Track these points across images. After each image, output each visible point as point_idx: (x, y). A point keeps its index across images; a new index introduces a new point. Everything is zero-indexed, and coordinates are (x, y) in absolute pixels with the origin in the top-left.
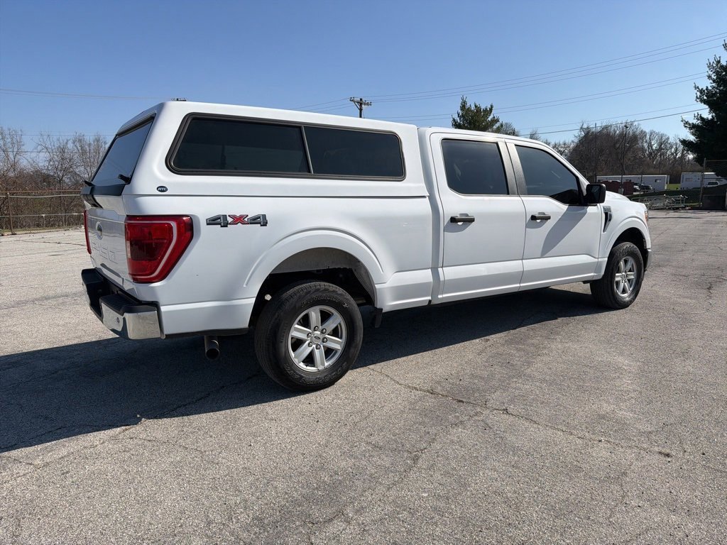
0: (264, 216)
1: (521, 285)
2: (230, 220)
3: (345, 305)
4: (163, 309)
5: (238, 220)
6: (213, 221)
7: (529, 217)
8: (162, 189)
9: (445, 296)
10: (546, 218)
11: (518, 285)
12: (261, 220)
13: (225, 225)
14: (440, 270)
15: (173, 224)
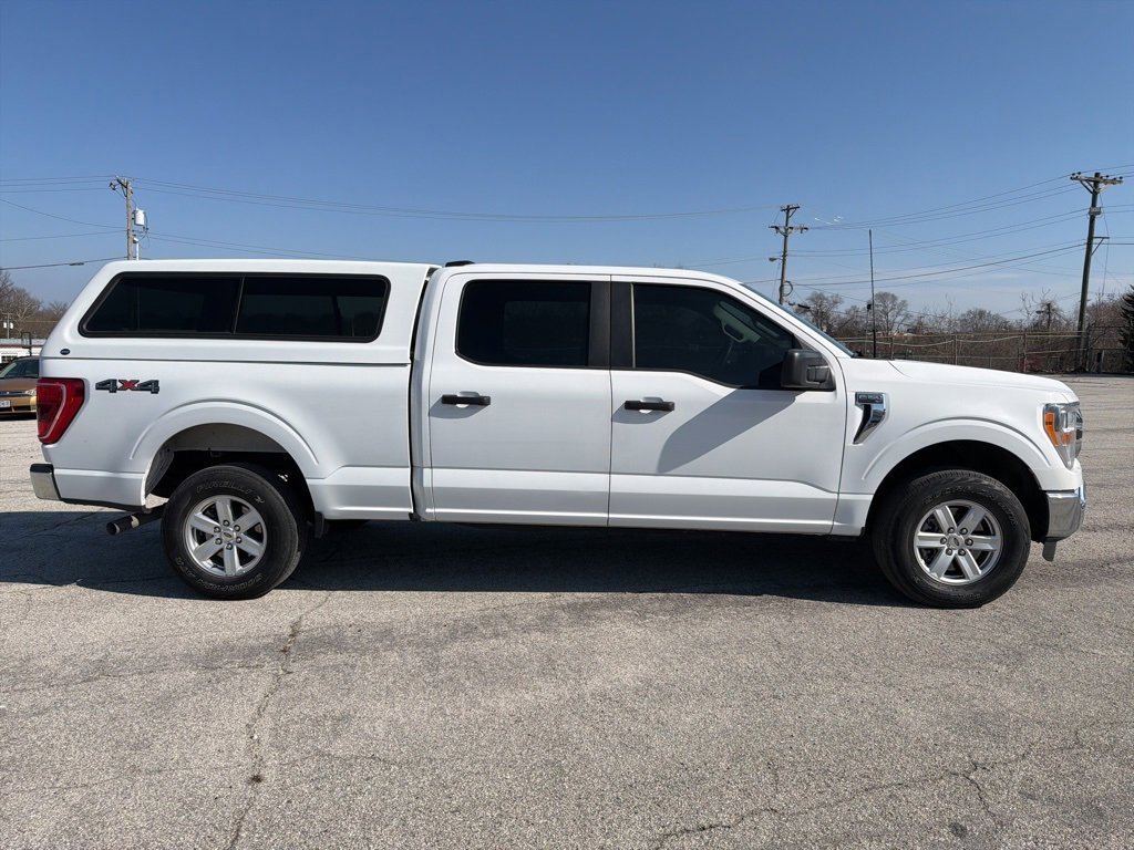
0: (157, 382)
1: (611, 516)
2: (119, 385)
3: (259, 500)
4: (56, 471)
5: (129, 385)
6: (102, 386)
7: (619, 404)
8: (65, 352)
9: (438, 510)
10: (661, 407)
11: (605, 515)
12: (152, 387)
13: (114, 390)
14: (427, 471)
15: (64, 388)
